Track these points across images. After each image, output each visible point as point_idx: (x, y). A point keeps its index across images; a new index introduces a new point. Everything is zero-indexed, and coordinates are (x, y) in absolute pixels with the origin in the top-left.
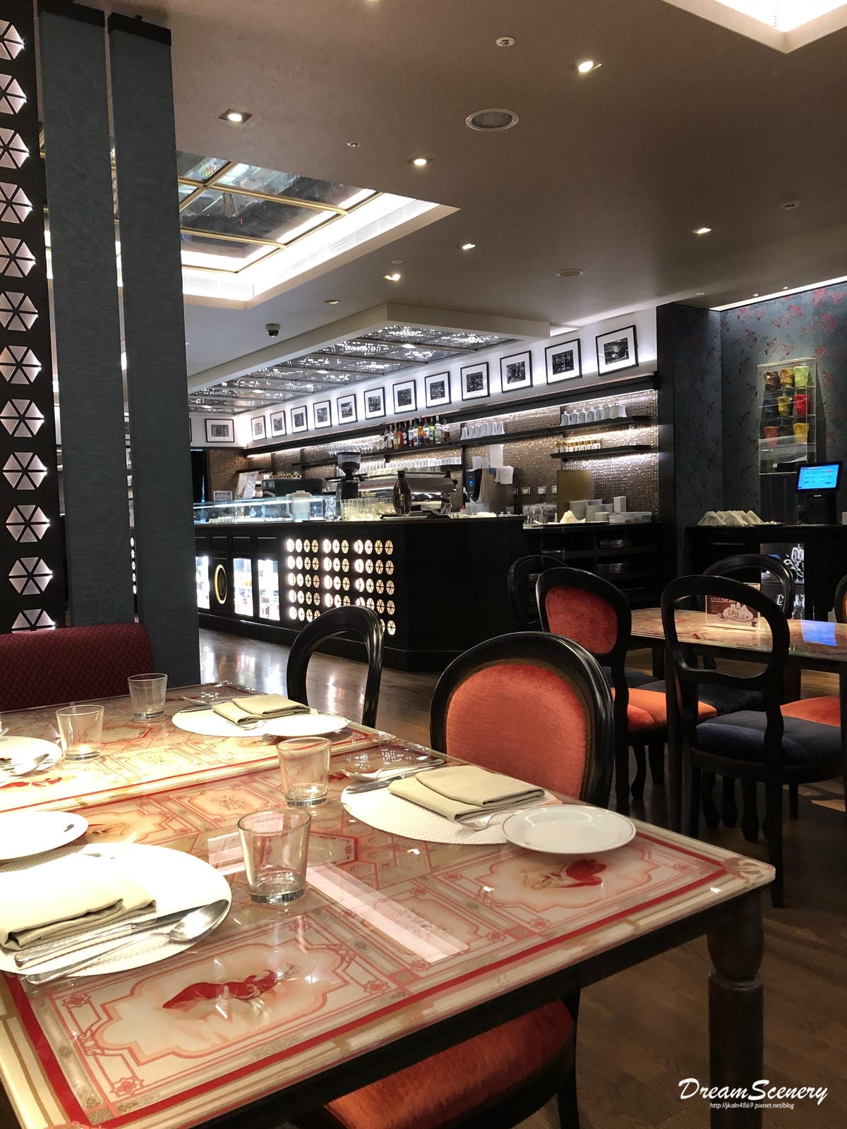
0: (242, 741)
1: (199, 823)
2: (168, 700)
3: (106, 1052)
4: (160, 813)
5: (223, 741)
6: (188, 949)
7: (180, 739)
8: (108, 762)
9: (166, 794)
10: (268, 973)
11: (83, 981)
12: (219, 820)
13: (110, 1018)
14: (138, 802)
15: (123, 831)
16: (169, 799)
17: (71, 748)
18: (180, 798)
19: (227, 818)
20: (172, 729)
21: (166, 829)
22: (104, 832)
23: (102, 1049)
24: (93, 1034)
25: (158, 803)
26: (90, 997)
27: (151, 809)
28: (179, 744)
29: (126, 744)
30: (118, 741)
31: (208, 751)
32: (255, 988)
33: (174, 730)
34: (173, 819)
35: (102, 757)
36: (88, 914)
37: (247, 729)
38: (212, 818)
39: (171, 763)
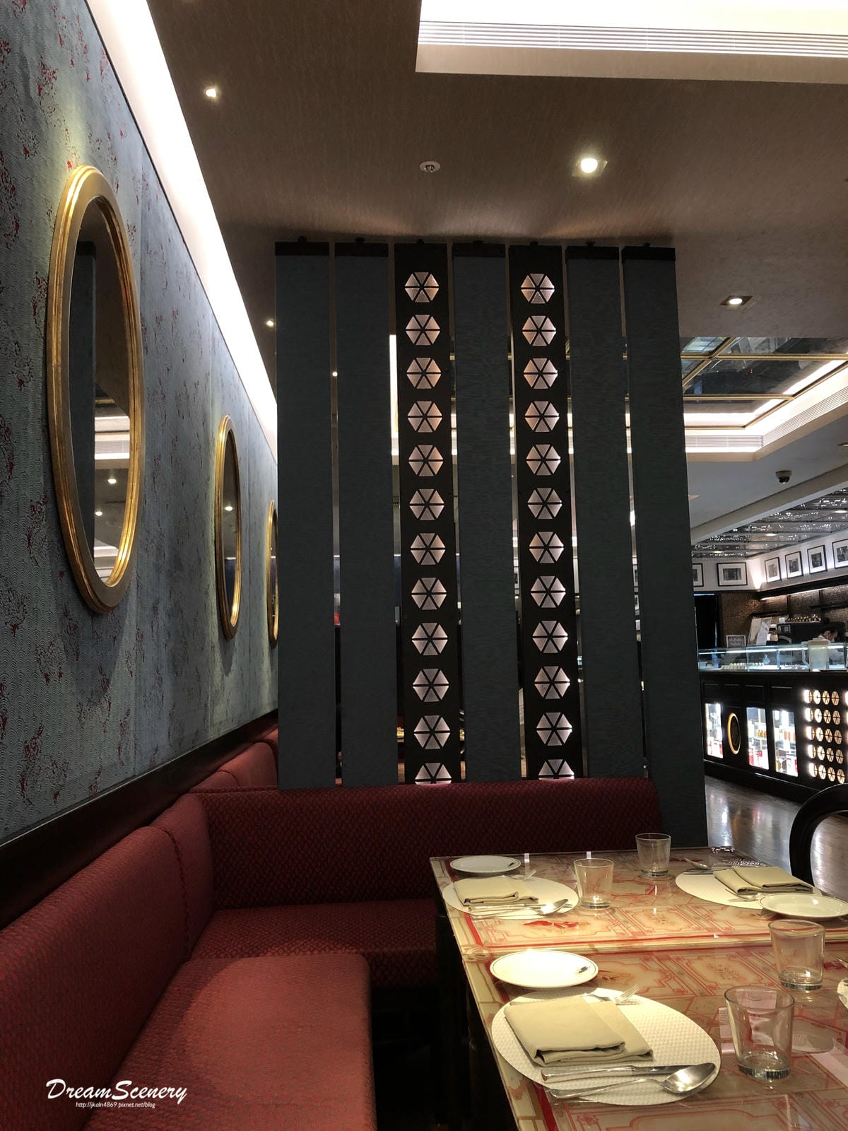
0: (741, 912)
1: (695, 986)
2: (672, 860)
4: (660, 971)
5: (722, 909)
6: (679, 1101)
7: (682, 900)
8: (616, 913)
9: (668, 953)
12: (714, 988)
14: (642, 956)
15: (627, 981)
16: (669, 959)
17: (585, 897)
18: (678, 959)
19: (721, 987)
20: (675, 889)
21: (664, 986)
22: (611, 979)
25: (659, 960)
26: (598, 1119)
27: (654, 965)
28: (681, 905)
29: (632, 899)
30: (627, 895)
31: (708, 918)
33: (678, 891)
34: (671, 978)
35: (611, 908)
36: (597, 1049)
37: (746, 900)
38: (708, 984)
39: (673, 923)
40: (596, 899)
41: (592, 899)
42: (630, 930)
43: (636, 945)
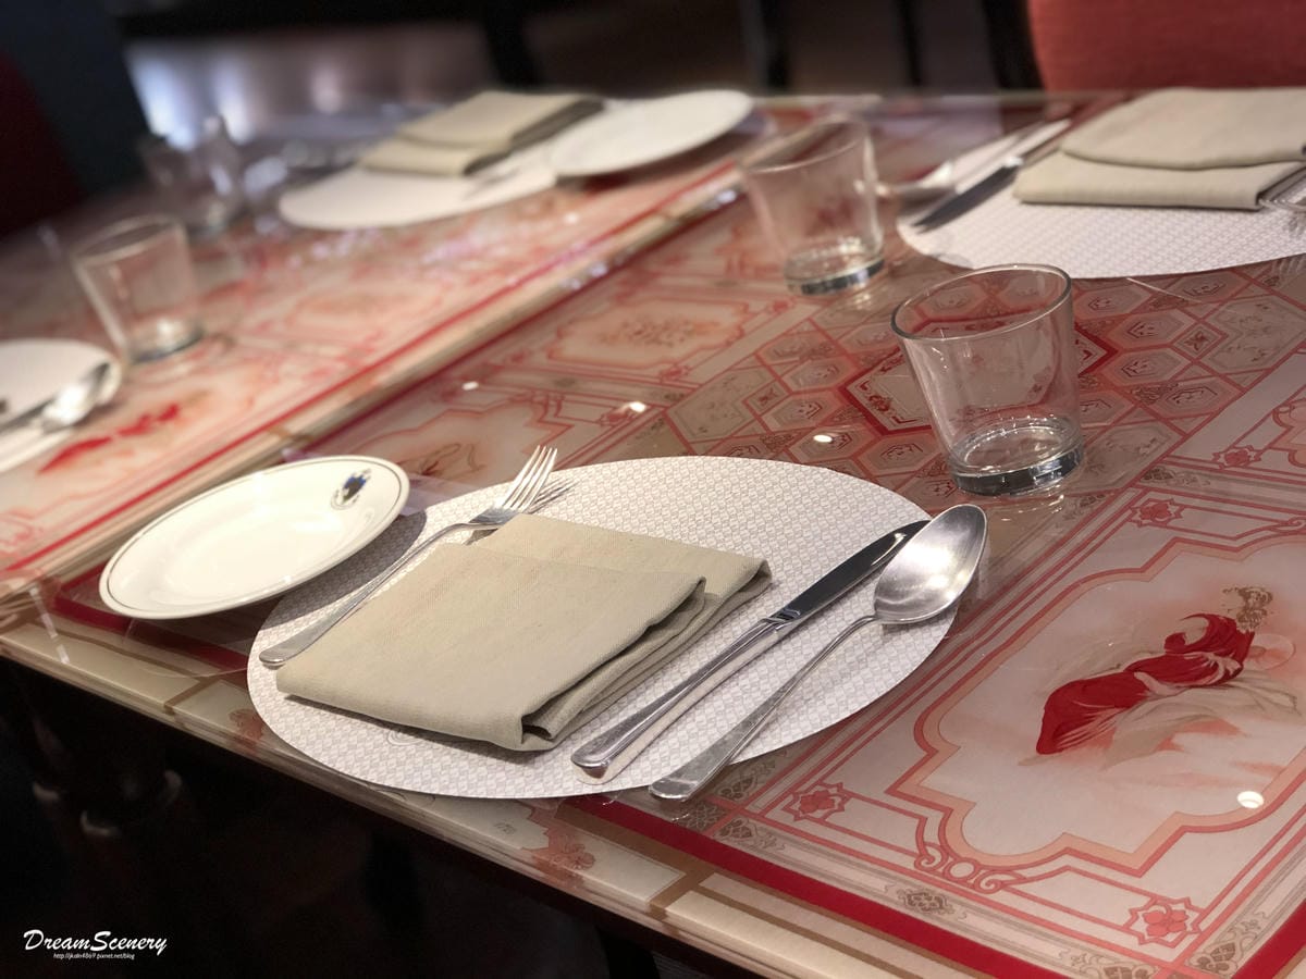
1: (634, 392)
3: (1026, 873)
4: (513, 401)
6: (951, 633)
8: (243, 340)
9: (476, 361)
10: (1204, 623)
11: (782, 764)
12: (674, 373)
13: (948, 812)
14: (426, 393)
15: (471, 460)
16: (498, 368)
18: (518, 358)
19: (691, 363)
21: (570, 427)
22: (426, 474)
23: (1007, 871)
24: (945, 849)
25: (480, 381)
26: (839, 786)
32: (1211, 656)
34: (557, 402)
36: (651, 630)
38: (654, 372)
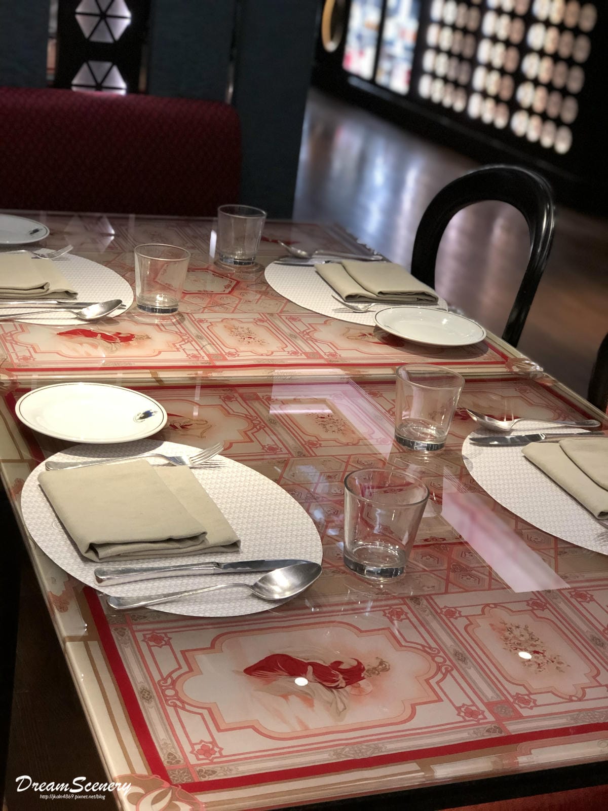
0: (349, 329)
1: (291, 442)
2: (264, 239)
3: (187, 707)
4: (246, 417)
5: (325, 323)
6: (273, 610)
7: (271, 306)
8: (187, 323)
9: (254, 390)
10: (355, 663)
11: (163, 618)
12: (313, 444)
13: (191, 670)
14: (221, 392)
15: (204, 432)
16: (257, 398)
17: (146, 295)
19: (324, 443)
20: (264, 289)
21: (252, 441)
22: (183, 427)
23: (183, 702)
24: (174, 683)
25: (244, 400)
26: (170, 638)
27: (236, 407)
28: (272, 315)
29: (207, 300)
30: (199, 293)
31: (307, 336)
32: (341, 676)
33: (268, 291)
34: (260, 428)
35: (180, 314)
36: (169, 540)
37: (356, 311)
38: (307, 438)
39: (261, 343)
40: (160, 300)
41: (154, 300)
42: (205, 352)
43: (215, 375)
